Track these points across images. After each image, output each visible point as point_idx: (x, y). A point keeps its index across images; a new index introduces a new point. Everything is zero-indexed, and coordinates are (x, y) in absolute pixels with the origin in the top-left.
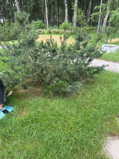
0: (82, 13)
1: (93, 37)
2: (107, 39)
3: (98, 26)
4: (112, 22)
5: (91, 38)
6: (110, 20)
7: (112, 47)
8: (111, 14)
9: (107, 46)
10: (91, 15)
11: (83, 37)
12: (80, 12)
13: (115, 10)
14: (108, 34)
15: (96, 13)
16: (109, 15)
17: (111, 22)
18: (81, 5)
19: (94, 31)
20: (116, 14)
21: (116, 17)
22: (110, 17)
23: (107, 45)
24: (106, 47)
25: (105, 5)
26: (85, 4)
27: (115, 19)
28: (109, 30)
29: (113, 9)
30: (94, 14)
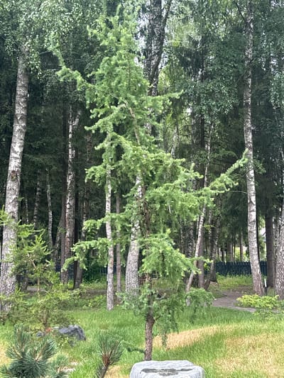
0: (38, 239)
1: (92, 326)
2: (150, 338)
3: (110, 279)
4: (154, 272)
5: (86, 333)
6: (147, 267)
7: (173, 371)
8: (144, 246)
9: (153, 371)
10: (73, 249)
11: (39, 357)
12: (27, 234)
13: (155, 232)
14: (150, 318)
15: (92, 243)
16: (141, 251)
17: (150, 275)
18: (31, 205)
19: (97, 298)
20: (165, 248)
21: (164, 257)
22: (144, 257)
23: (152, 364)
24: (151, 374)
25: (120, 219)
26: (50, 205)
27: (163, 264)
28: (149, 303)
29: (148, 229)
30: (85, 245)
